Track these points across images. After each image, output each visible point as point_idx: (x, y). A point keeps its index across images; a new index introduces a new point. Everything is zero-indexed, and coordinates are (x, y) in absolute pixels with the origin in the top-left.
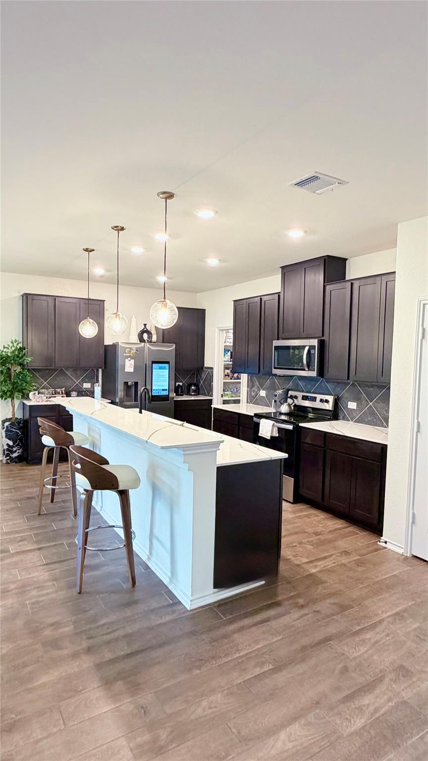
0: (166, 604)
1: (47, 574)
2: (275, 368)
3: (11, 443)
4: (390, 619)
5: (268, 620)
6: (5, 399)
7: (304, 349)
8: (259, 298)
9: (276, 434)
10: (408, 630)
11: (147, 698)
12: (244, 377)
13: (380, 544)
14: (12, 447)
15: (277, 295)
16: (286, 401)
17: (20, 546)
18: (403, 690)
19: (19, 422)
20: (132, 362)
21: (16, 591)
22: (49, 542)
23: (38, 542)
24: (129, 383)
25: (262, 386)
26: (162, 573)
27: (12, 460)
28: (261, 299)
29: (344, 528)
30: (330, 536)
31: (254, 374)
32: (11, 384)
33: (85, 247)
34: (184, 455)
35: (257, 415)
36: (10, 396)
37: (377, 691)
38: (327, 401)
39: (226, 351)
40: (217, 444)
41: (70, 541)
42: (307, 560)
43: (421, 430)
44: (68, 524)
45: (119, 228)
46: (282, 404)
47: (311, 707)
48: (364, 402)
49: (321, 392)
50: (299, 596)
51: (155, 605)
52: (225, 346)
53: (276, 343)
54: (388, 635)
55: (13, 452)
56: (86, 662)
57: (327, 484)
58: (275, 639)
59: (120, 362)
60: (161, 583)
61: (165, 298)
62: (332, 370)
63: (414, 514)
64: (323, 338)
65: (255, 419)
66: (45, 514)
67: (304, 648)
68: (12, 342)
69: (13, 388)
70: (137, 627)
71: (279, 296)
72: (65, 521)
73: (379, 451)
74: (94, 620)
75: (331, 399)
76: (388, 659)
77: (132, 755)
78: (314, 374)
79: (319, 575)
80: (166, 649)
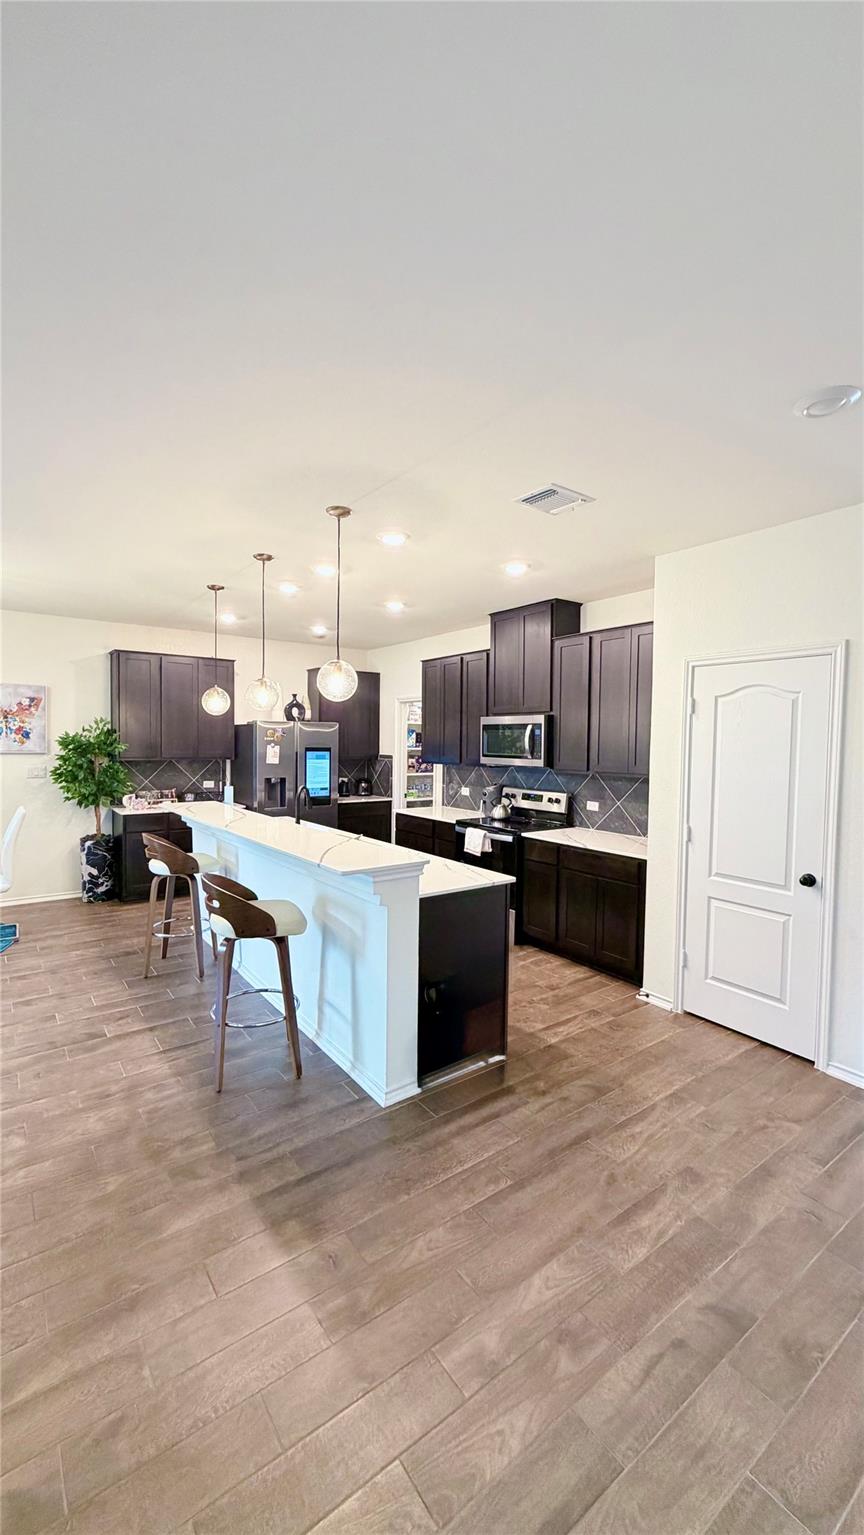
0: (348, 1100)
1: (166, 1066)
2: (484, 756)
3: (95, 872)
4: (664, 1104)
5: (497, 1115)
6: (86, 806)
7: (526, 729)
8: (459, 658)
9: (489, 850)
10: (691, 1117)
11: (334, 1242)
12: (438, 769)
13: (641, 998)
14: (98, 877)
15: (485, 654)
16: (500, 802)
17: (120, 1025)
18: (693, 1202)
19: (107, 840)
20: (277, 748)
21: (122, 1094)
22: (165, 1017)
23: (146, 1020)
24: (273, 780)
25: (463, 782)
26: (339, 1054)
27: (98, 898)
28: (462, 659)
29: (588, 978)
30: (570, 991)
31: (453, 764)
32: (95, 784)
33: (210, 584)
34: (374, 882)
35: (460, 823)
36: (93, 803)
37: (659, 1207)
38: (558, 801)
39: (410, 731)
40: (421, 865)
41: (196, 1016)
42: (544, 1026)
43: (692, 839)
44: (190, 989)
45: (265, 557)
46: (495, 806)
47: (572, 1236)
48: (609, 802)
49: (549, 788)
50: (537, 1077)
51: (332, 1103)
52: (409, 725)
53: (485, 720)
54: (664, 1126)
55: (98, 885)
56: (241, 1195)
57: (562, 916)
58: (511, 1143)
59: (259, 749)
60: (338, 1070)
61: (338, 658)
62: (563, 758)
63: (685, 955)
64: (552, 713)
65: (457, 828)
66: (156, 977)
67: (552, 1153)
68: (96, 722)
69: (98, 789)
70: (311, 1136)
71: (488, 655)
72: (186, 986)
73: (634, 870)
74: (244, 1130)
75: (563, 797)
76: (668, 1160)
77: (322, 1330)
78: (540, 763)
79: (563, 1046)
80: (359, 1166)
